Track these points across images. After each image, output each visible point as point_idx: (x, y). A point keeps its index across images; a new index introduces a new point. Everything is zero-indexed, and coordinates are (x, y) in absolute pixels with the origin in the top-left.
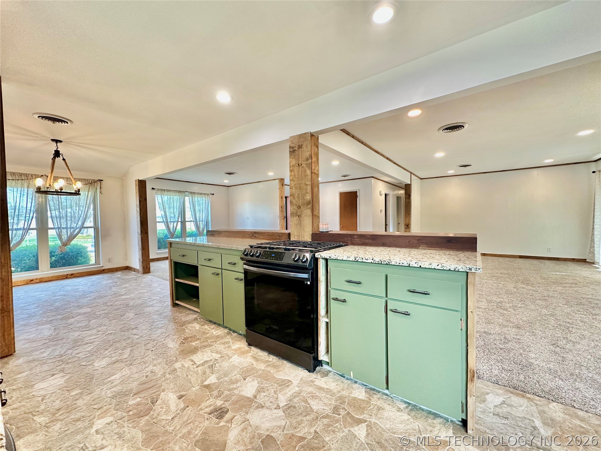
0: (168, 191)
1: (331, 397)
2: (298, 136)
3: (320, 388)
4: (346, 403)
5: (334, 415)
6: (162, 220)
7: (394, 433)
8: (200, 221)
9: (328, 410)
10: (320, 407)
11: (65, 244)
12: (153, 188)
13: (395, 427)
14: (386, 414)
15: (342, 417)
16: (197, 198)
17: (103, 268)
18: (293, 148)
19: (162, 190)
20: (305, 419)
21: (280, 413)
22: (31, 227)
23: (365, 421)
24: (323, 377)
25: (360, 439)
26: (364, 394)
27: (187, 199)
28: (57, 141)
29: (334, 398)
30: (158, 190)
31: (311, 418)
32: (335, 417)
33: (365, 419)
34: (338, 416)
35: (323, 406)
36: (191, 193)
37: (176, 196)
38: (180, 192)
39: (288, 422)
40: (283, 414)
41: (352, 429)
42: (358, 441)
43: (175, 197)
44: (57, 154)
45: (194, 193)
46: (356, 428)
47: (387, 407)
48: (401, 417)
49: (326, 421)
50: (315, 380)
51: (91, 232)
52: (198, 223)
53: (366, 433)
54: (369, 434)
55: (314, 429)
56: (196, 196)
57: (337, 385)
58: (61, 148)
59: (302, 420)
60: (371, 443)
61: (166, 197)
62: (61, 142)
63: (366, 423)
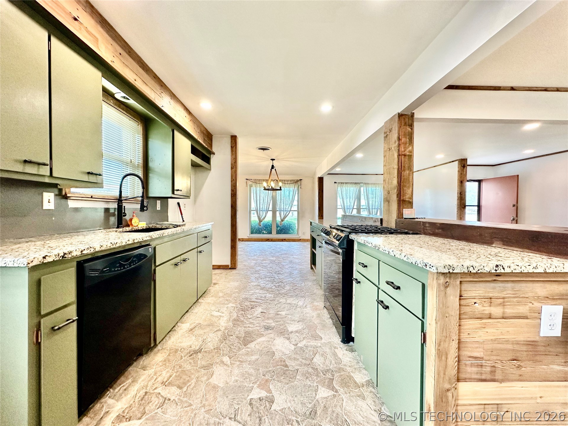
0: (346, 183)
1: (334, 363)
2: (389, 119)
3: (335, 354)
4: (340, 374)
5: (321, 372)
6: (341, 207)
7: (346, 414)
8: (372, 209)
9: (321, 367)
10: (318, 362)
11: (282, 221)
12: (335, 182)
13: (354, 414)
14: (360, 403)
15: (325, 378)
16: (370, 188)
17: (300, 238)
18: (386, 133)
19: (341, 183)
20: (301, 360)
21: (293, 347)
22: (269, 209)
23: (336, 391)
24: (347, 350)
25: (317, 395)
26: (365, 380)
27: (362, 188)
28: (273, 160)
29: (335, 365)
30: (339, 183)
31: (305, 362)
32: (320, 374)
33: (339, 391)
34: (322, 375)
35: (321, 363)
36: (365, 184)
37: (352, 187)
38: (356, 183)
39: (290, 354)
40: (293, 349)
41: (320, 387)
42: (314, 394)
43: (352, 189)
44: (273, 167)
45: (368, 184)
46: (323, 389)
47: (369, 401)
48: (370, 415)
49: (310, 370)
50: (339, 348)
51: (296, 213)
52: (371, 210)
53: (326, 396)
54: (327, 398)
55: (299, 368)
56: (370, 186)
57: (350, 361)
58: (275, 163)
59: (298, 359)
60: (320, 402)
61: (345, 188)
62: (274, 160)
63: (335, 393)
